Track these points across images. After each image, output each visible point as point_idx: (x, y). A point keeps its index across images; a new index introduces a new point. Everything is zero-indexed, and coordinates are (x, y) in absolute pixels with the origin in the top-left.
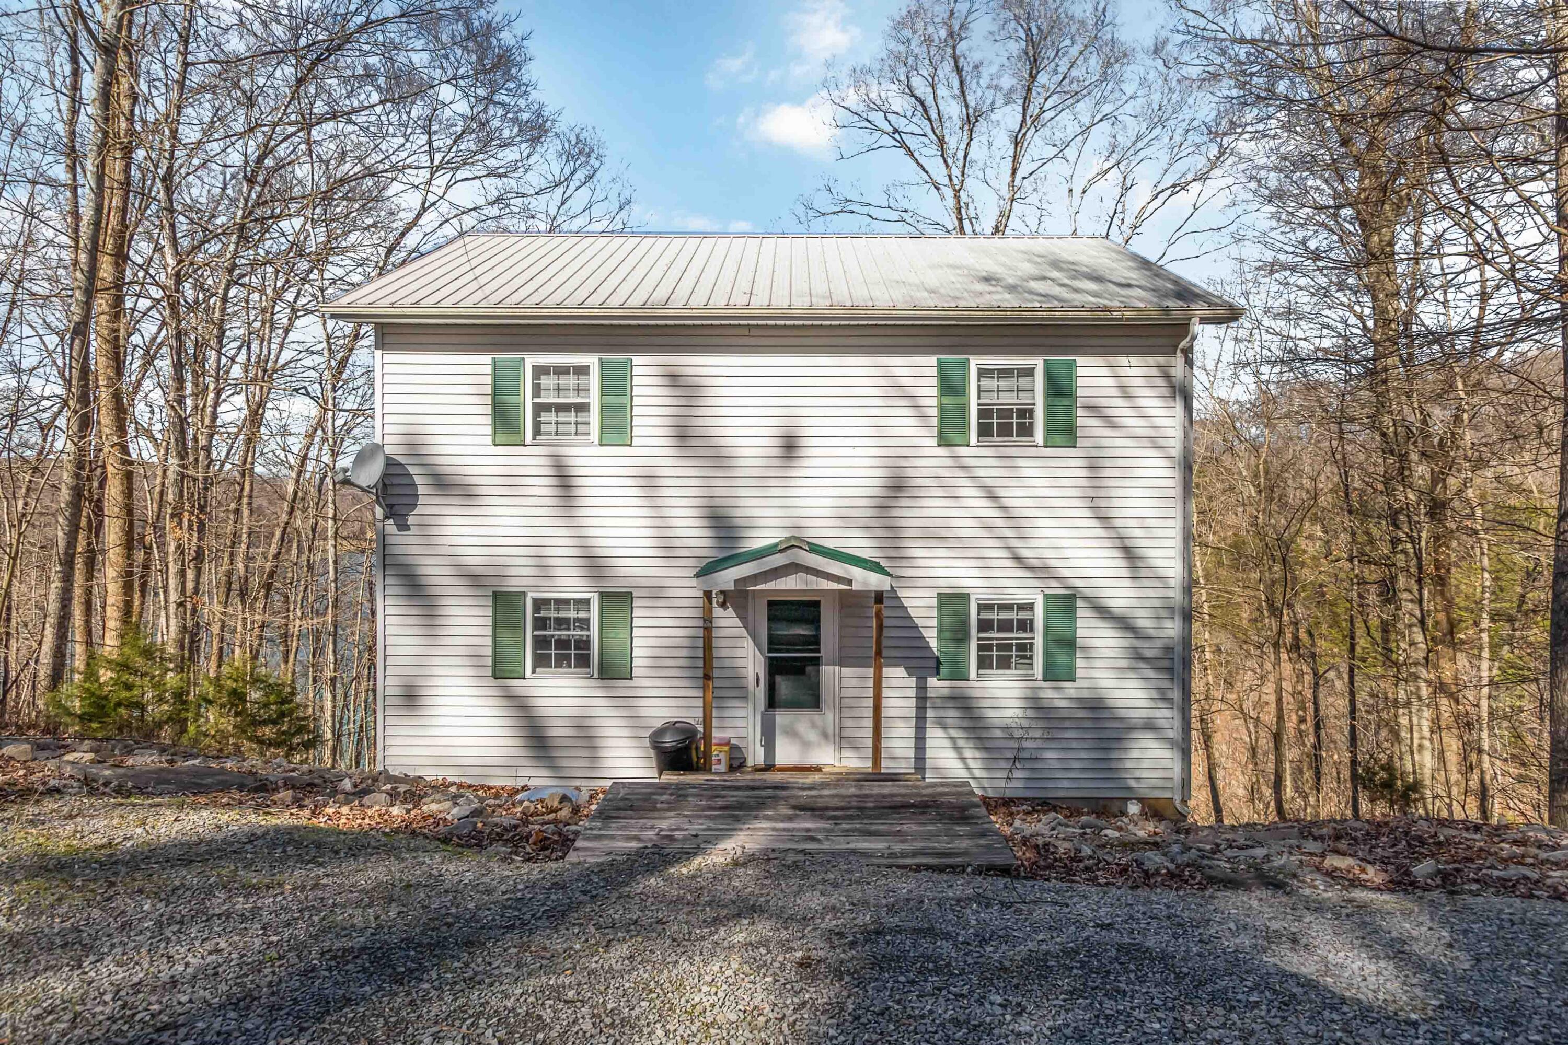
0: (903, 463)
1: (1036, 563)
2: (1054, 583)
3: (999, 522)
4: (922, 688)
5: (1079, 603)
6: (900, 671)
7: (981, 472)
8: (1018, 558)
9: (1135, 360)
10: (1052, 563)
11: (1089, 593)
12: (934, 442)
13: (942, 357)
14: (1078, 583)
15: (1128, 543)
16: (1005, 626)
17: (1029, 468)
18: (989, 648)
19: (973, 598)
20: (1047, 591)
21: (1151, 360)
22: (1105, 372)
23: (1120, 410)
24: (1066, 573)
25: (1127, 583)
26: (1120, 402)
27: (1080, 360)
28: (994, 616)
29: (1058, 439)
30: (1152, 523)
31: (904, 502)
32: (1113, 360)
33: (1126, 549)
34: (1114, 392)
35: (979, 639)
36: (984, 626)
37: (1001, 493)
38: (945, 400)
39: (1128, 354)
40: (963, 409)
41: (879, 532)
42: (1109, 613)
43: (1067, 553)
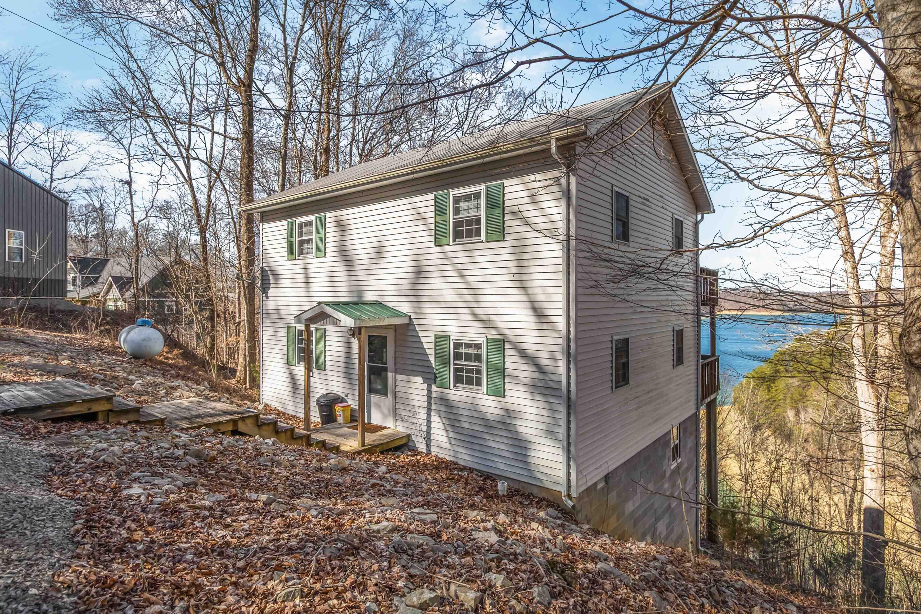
0: (422, 257)
1: (484, 317)
2: (493, 331)
3: (465, 292)
4: (429, 391)
5: (507, 346)
6: (419, 380)
7: (456, 261)
8: (474, 314)
9: (539, 177)
10: (494, 318)
11: (512, 339)
12: (432, 244)
13: (437, 193)
14: (507, 332)
15: (537, 305)
16: (468, 357)
17: (482, 257)
18: (461, 370)
19: (451, 338)
20: (489, 336)
21: (549, 175)
22: (521, 187)
23: (530, 212)
24: (500, 325)
25: (535, 333)
26: (530, 207)
27: (507, 182)
28: (463, 350)
29: (494, 237)
30: (551, 290)
31: (422, 281)
32: (527, 179)
33: (534, 309)
34: (527, 200)
35: (455, 364)
36: (458, 356)
37: (466, 273)
38: (438, 219)
39: (533, 173)
40: (446, 222)
41: (412, 299)
42: (525, 353)
43: (502, 311)
